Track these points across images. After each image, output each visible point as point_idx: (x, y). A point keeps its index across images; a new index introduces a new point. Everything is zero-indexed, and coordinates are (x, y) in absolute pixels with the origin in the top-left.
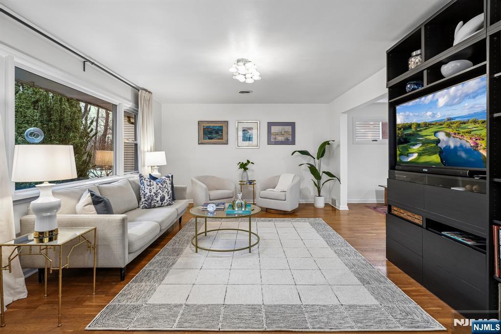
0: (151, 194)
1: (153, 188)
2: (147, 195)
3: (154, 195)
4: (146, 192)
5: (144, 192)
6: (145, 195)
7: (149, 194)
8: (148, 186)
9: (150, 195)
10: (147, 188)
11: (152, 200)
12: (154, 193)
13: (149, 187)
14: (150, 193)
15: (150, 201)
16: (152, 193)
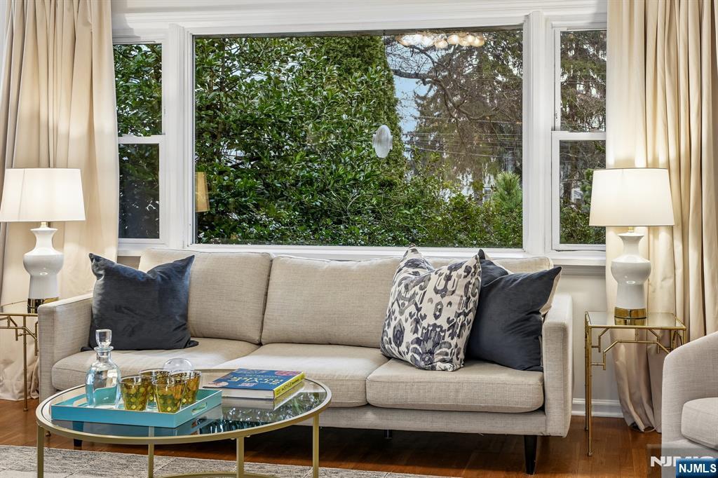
0: (438, 322)
1: (450, 303)
2: (425, 323)
3: (446, 326)
4: (422, 312)
5: (419, 309)
6: (417, 321)
7: (430, 320)
8: (437, 292)
9: (435, 326)
10: (431, 300)
11: (436, 344)
12: (449, 321)
13: (437, 298)
14: (437, 317)
15: (429, 345)
16: (442, 322)
